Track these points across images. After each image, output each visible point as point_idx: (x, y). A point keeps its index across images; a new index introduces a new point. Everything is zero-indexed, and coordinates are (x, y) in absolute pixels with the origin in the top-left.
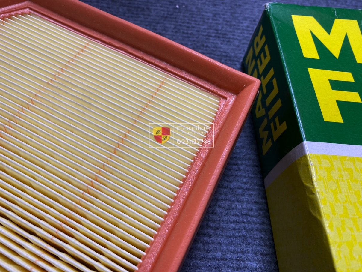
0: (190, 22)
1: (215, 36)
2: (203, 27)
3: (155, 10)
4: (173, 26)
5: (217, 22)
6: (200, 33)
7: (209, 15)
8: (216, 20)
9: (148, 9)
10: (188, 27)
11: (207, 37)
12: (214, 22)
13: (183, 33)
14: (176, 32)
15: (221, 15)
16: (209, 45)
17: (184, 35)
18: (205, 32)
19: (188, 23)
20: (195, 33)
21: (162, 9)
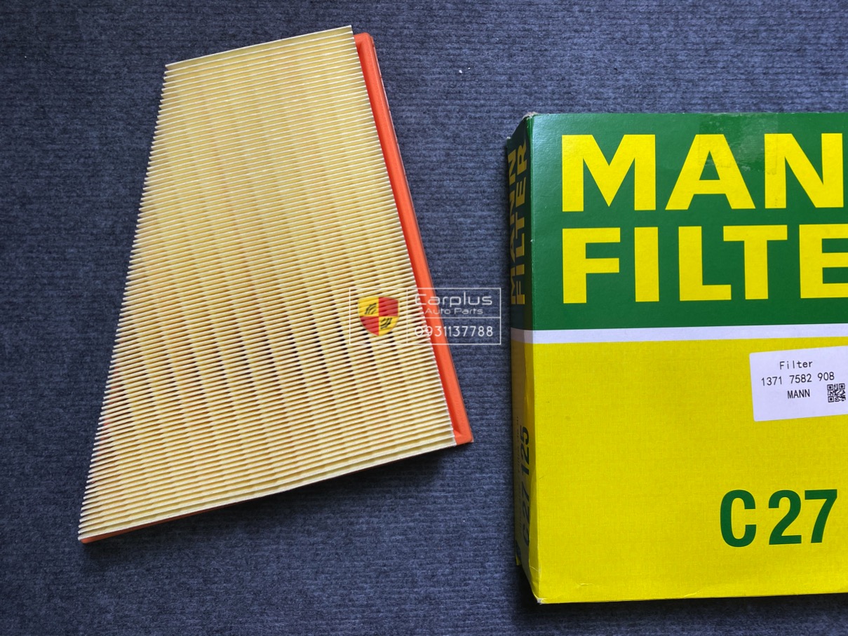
0: (479, 96)
1: (510, 117)
2: (495, 103)
3: (433, 80)
4: (457, 108)
5: (514, 89)
6: (492, 114)
7: (503, 77)
8: (511, 86)
9: (423, 80)
10: (476, 107)
11: (500, 120)
12: (509, 90)
13: (470, 117)
14: (462, 118)
15: (519, 76)
16: (502, 134)
17: (473, 122)
18: (497, 111)
19: (475, 99)
20: (484, 115)
21: (441, 76)
